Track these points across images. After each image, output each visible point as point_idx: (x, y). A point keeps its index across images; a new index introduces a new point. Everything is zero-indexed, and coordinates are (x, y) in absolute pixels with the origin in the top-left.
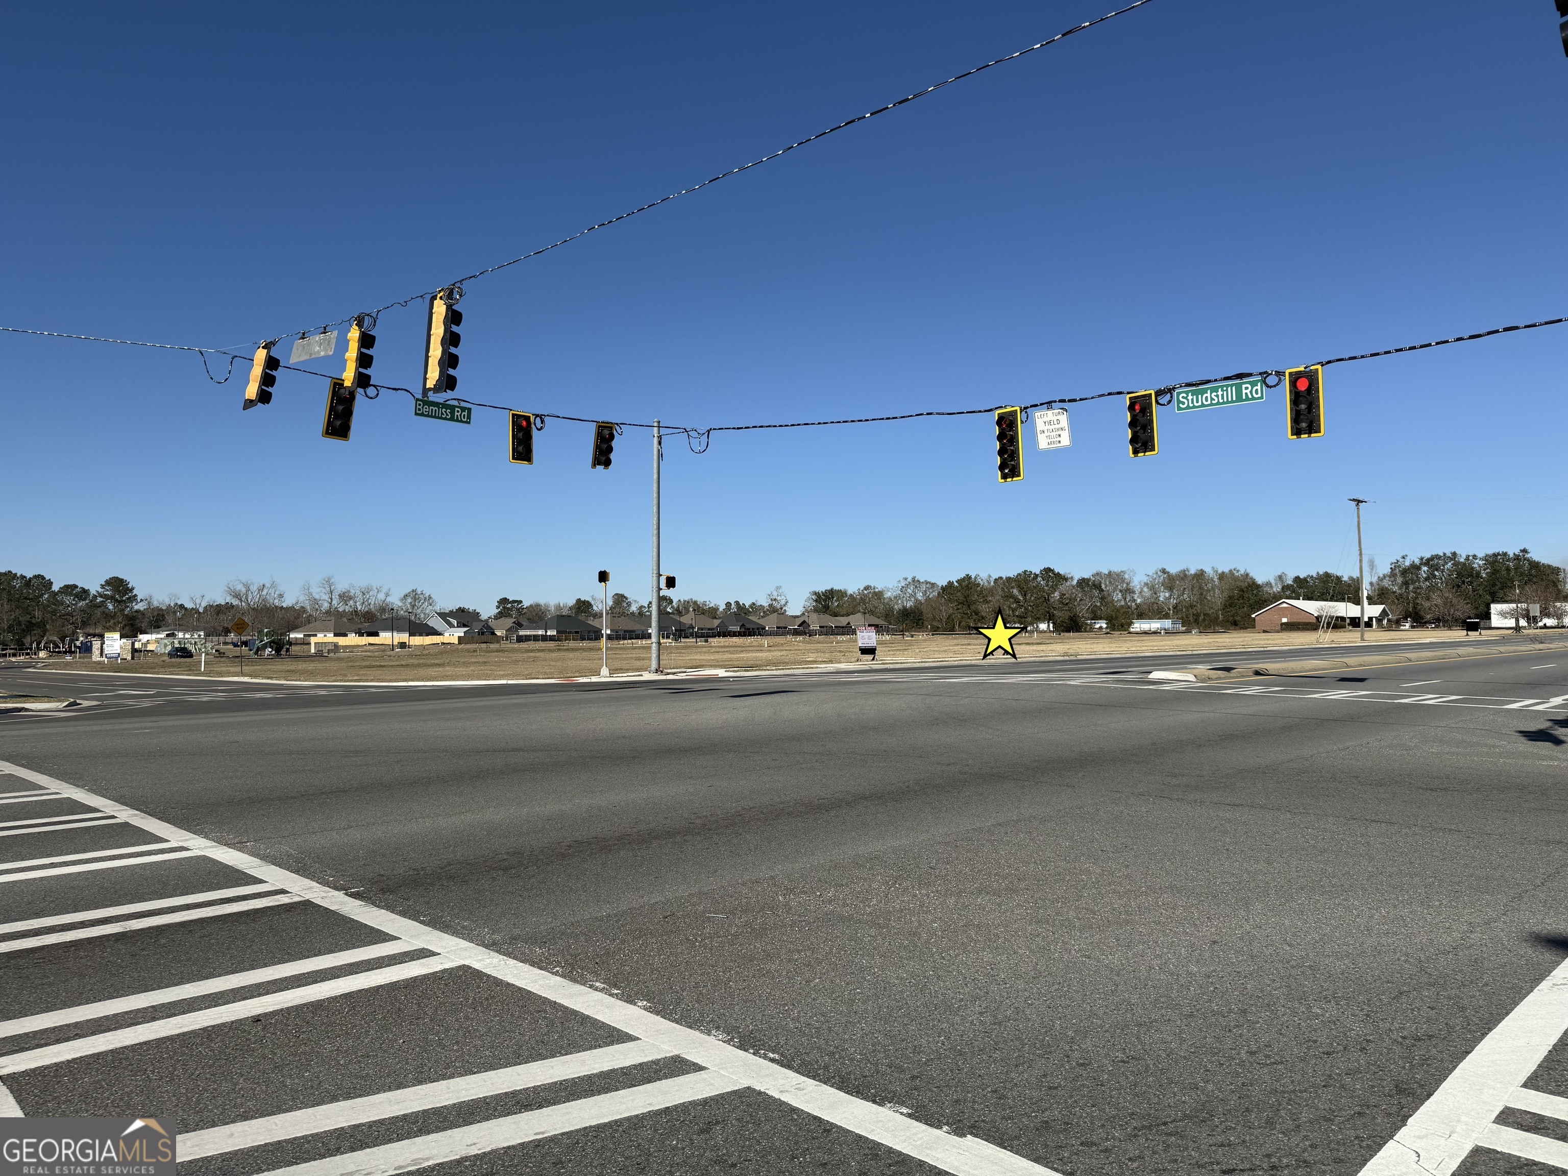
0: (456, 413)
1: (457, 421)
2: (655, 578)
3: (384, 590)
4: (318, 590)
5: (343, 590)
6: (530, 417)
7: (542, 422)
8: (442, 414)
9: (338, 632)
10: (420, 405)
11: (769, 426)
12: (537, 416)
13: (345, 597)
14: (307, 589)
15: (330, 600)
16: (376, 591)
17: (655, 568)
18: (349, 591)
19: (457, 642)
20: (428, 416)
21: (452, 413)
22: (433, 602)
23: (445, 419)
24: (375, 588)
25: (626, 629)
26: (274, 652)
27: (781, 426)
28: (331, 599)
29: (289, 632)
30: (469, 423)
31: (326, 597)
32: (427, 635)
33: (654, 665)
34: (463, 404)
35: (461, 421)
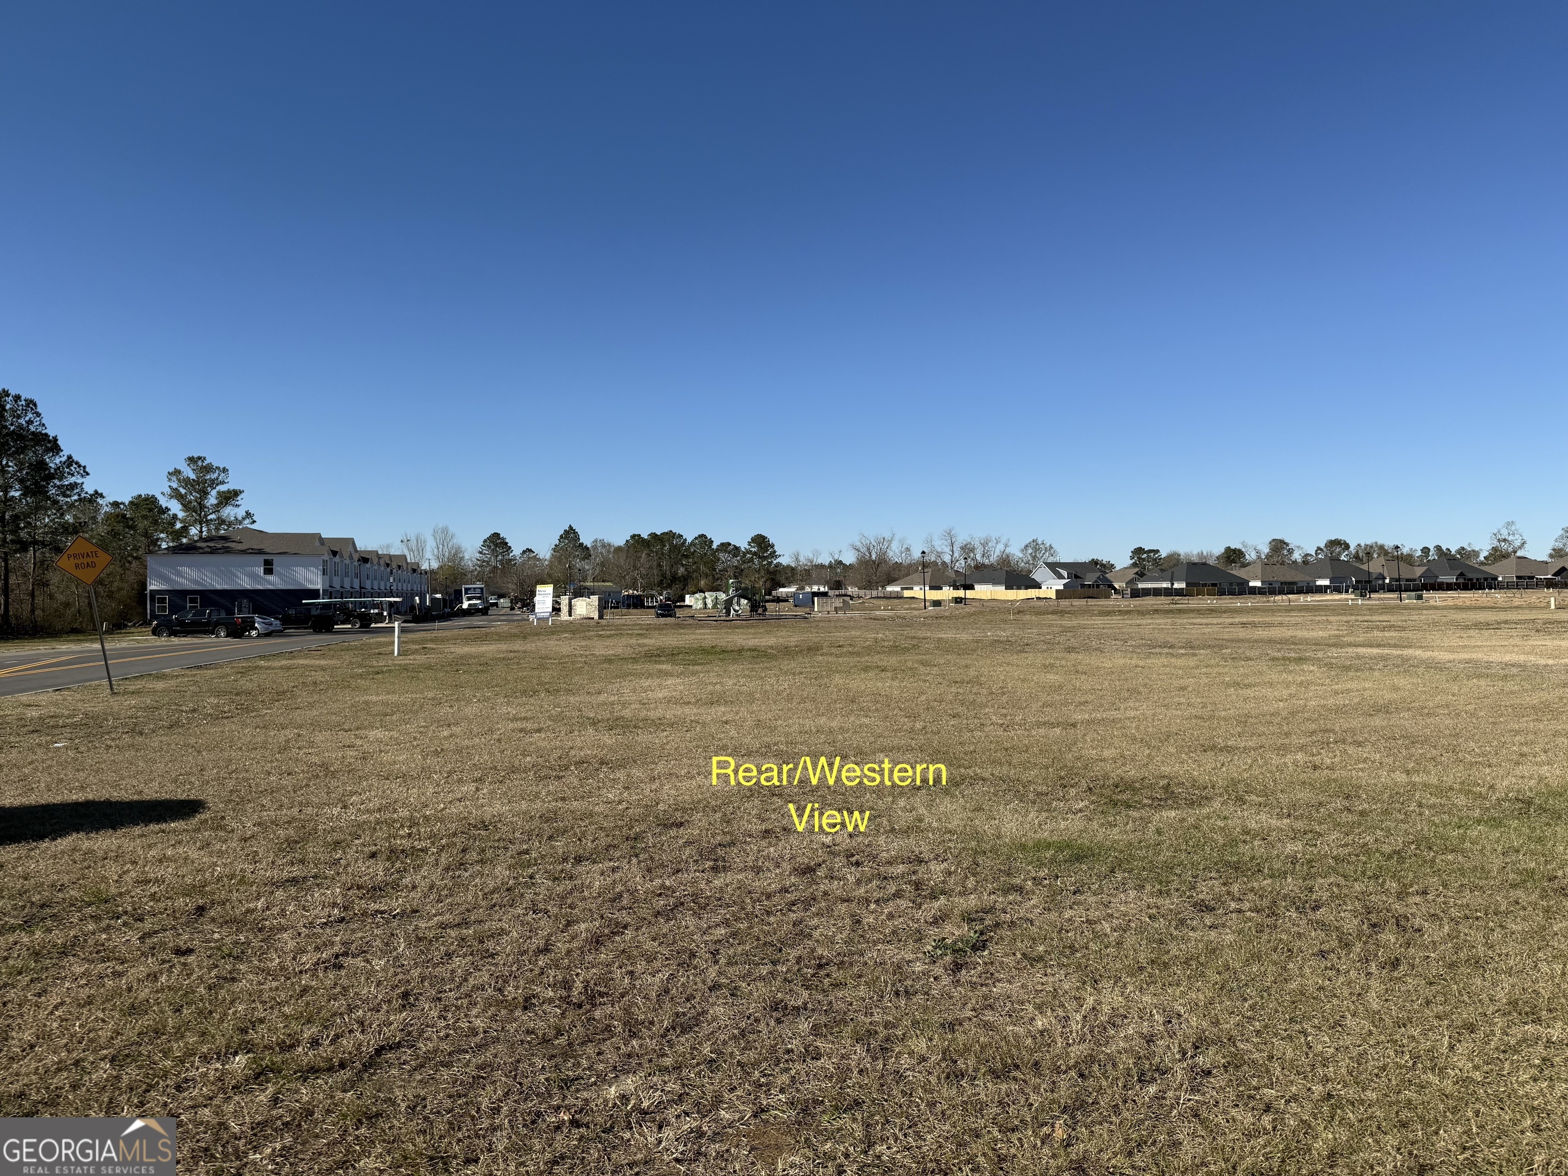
3: (1004, 540)
4: (940, 542)
5: (964, 543)
9: (935, 585)
13: (967, 550)
15: (951, 553)
16: (995, 541)
18: (970, 543)
19: (1054, 597)
22: (1054, 551)
25: (1283, 580)
28: (953, 551)
31: (947, 550)
32: (1026, 589)
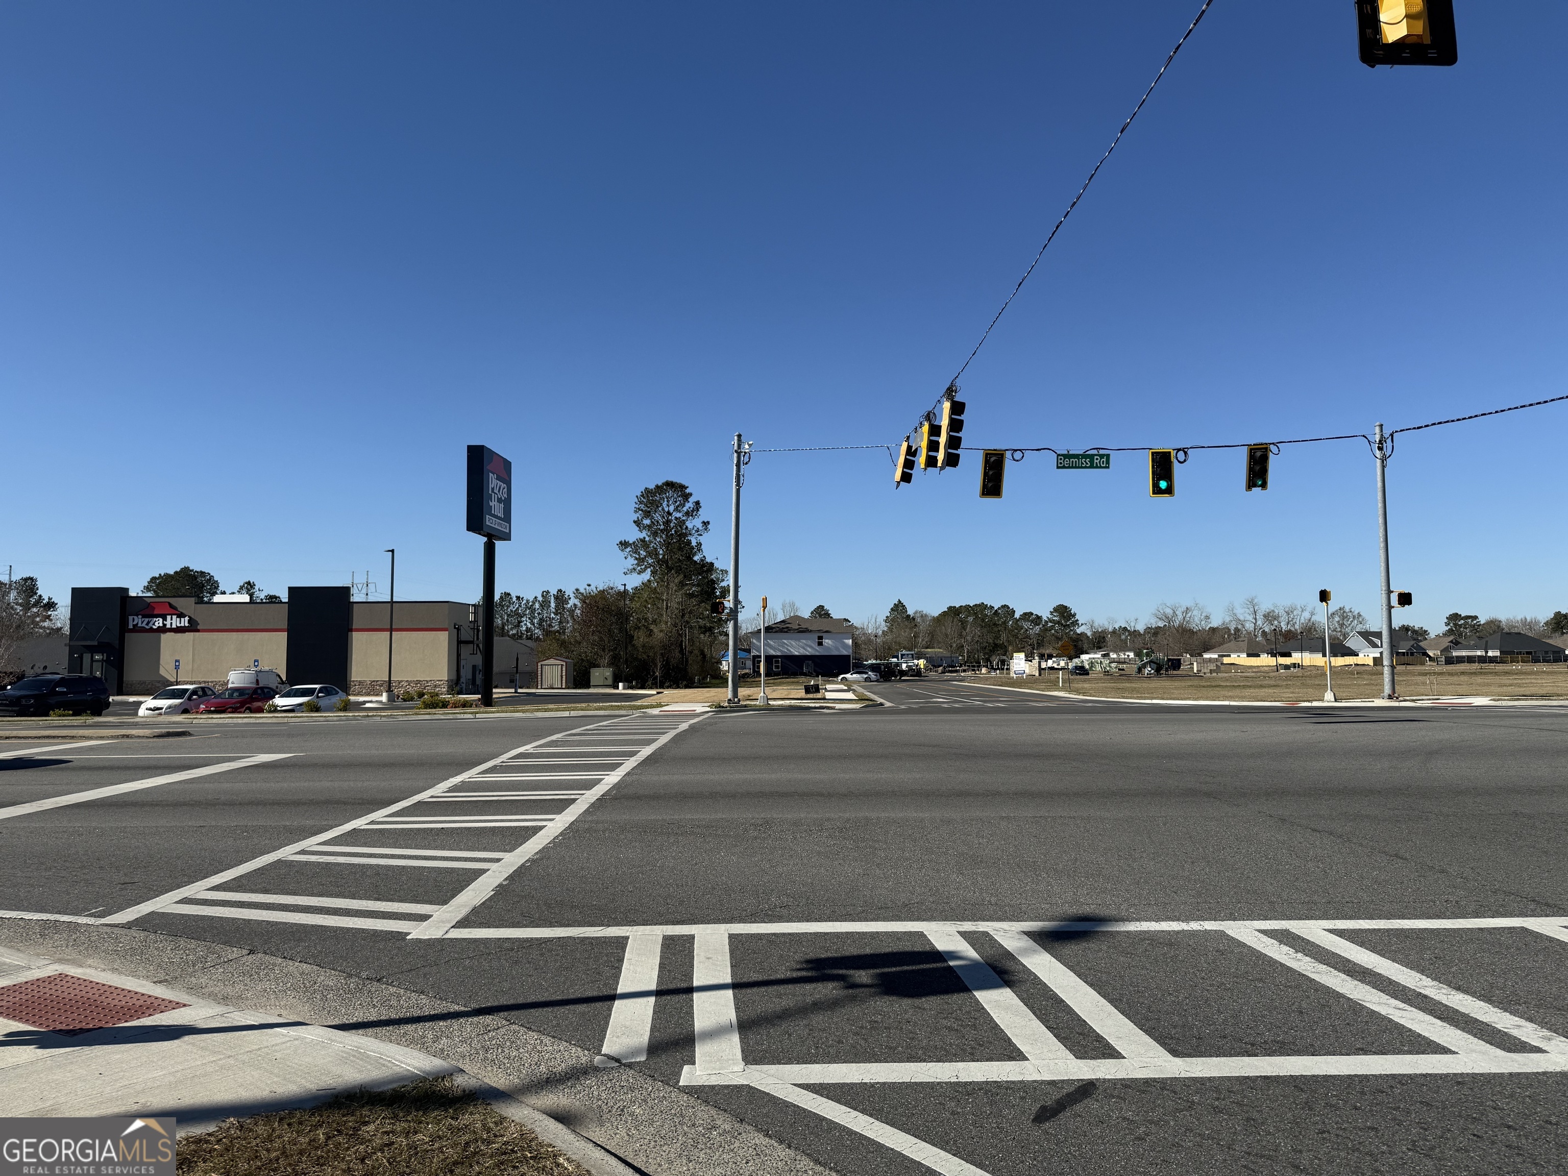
0: (1095, 461)
1: (1097, 467)
2: (1384, 596)
3: (1309, 609)
4: (1242, 611)
5: (1267, 610)
6: (1170, 453)
7: (1186, 453)
8: (1082, 463)
9: (1251, 652)
10: (1061, 459)
11: (1448, 422)
12: (1179, 450)
13: (1270, 617)
14: (1231, 610)
15: (1254, 621)
16: (1300, 610)
17: (1384, 584)
18: (1273, 611)
19: (1371, 664)
20: (1069, 467)
21: (1092, 462)
22: (1363, 620)
23: (1086, 467)
24: (1299, 607)
26: (1153, 671)
27: (1458, 420)
28: (1256, 619)
29: (1204, 652)
30: (1108, 467)
31: (1251, 618)
32: (1343, 656)
33: (1387, 690)
34: (1101, 452)
35: (1101, 467)
